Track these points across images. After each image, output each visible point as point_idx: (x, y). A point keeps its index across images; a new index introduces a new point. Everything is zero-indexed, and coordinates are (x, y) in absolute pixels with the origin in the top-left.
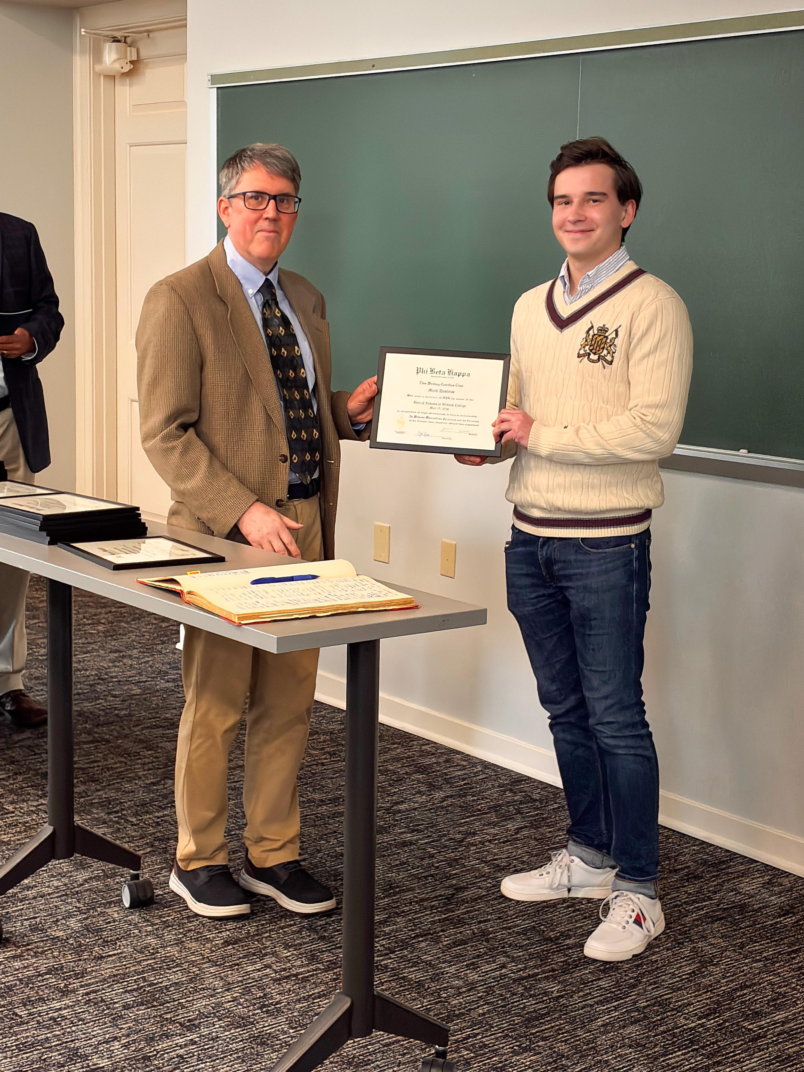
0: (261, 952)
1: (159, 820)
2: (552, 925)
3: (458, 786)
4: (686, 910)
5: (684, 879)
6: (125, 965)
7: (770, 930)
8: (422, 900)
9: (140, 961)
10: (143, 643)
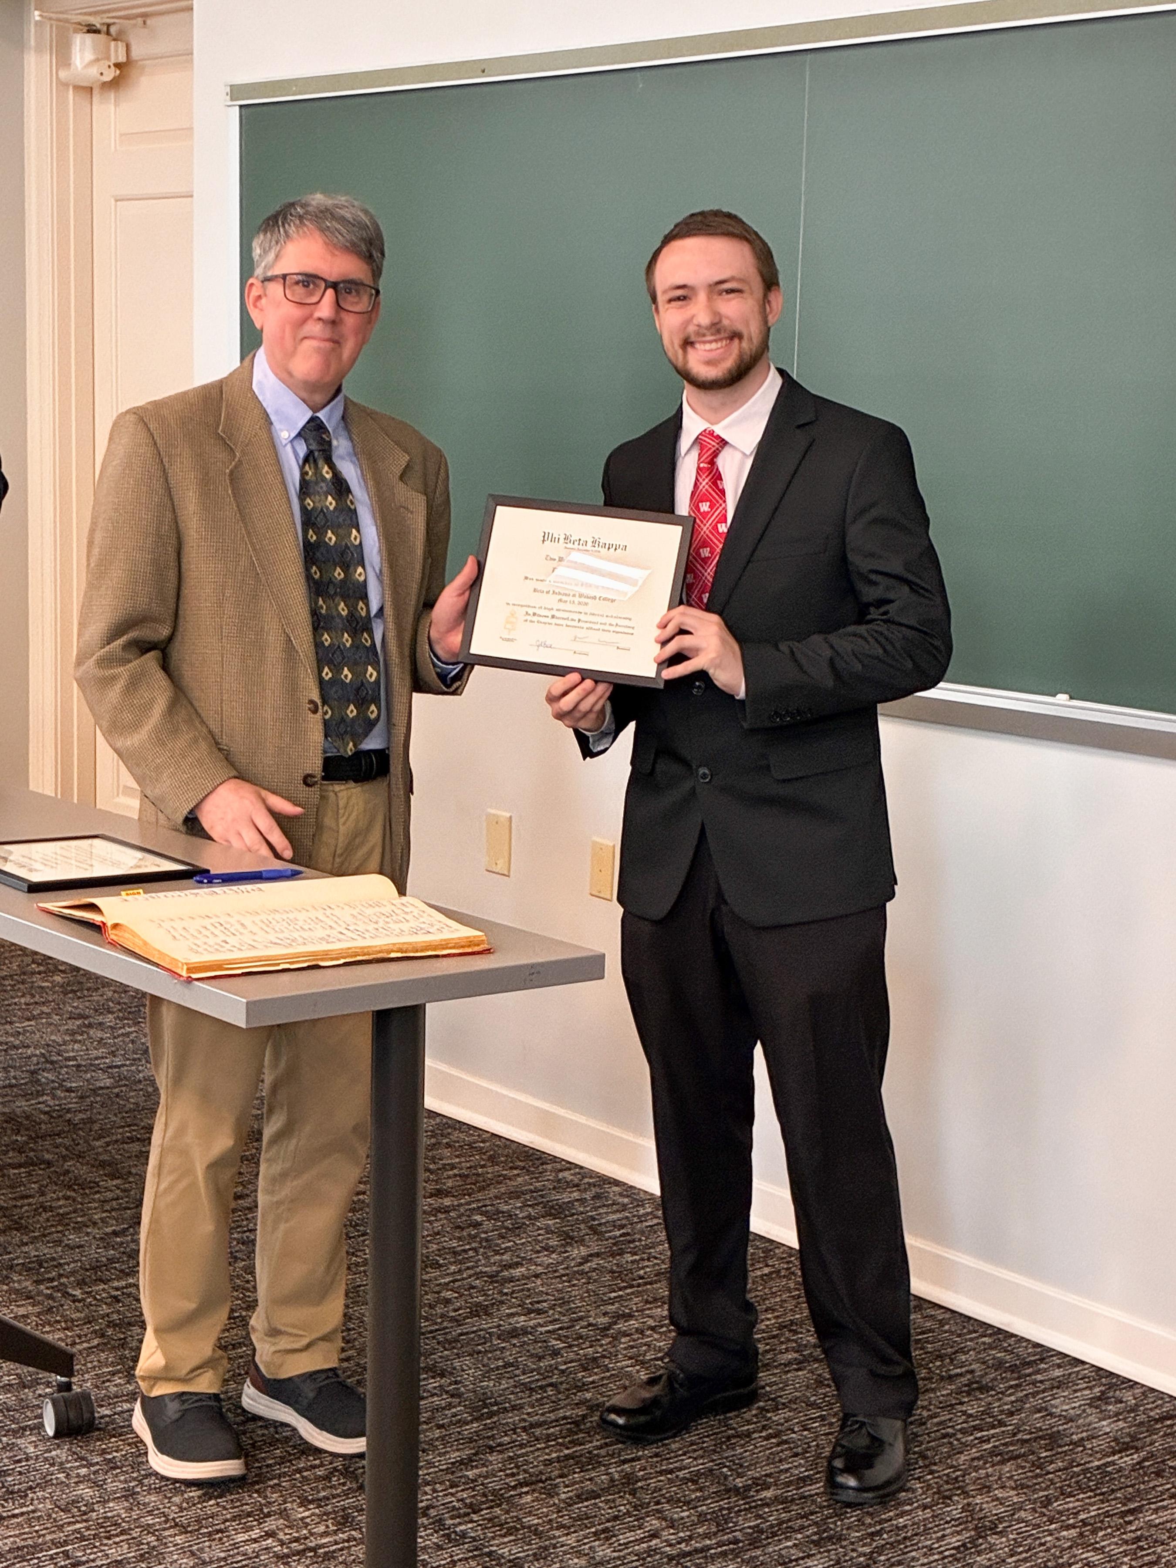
0: (261, 1510)
1: (119, 1293)
2: (741, 1466)
3: (610, 1238)
4: (961, 1443)
5: (964, 1392)
6: (37, 1532)
7: (1094, 1475)
8: (532, 1426)
9: (62, 1526)
10: (125, 1003)
